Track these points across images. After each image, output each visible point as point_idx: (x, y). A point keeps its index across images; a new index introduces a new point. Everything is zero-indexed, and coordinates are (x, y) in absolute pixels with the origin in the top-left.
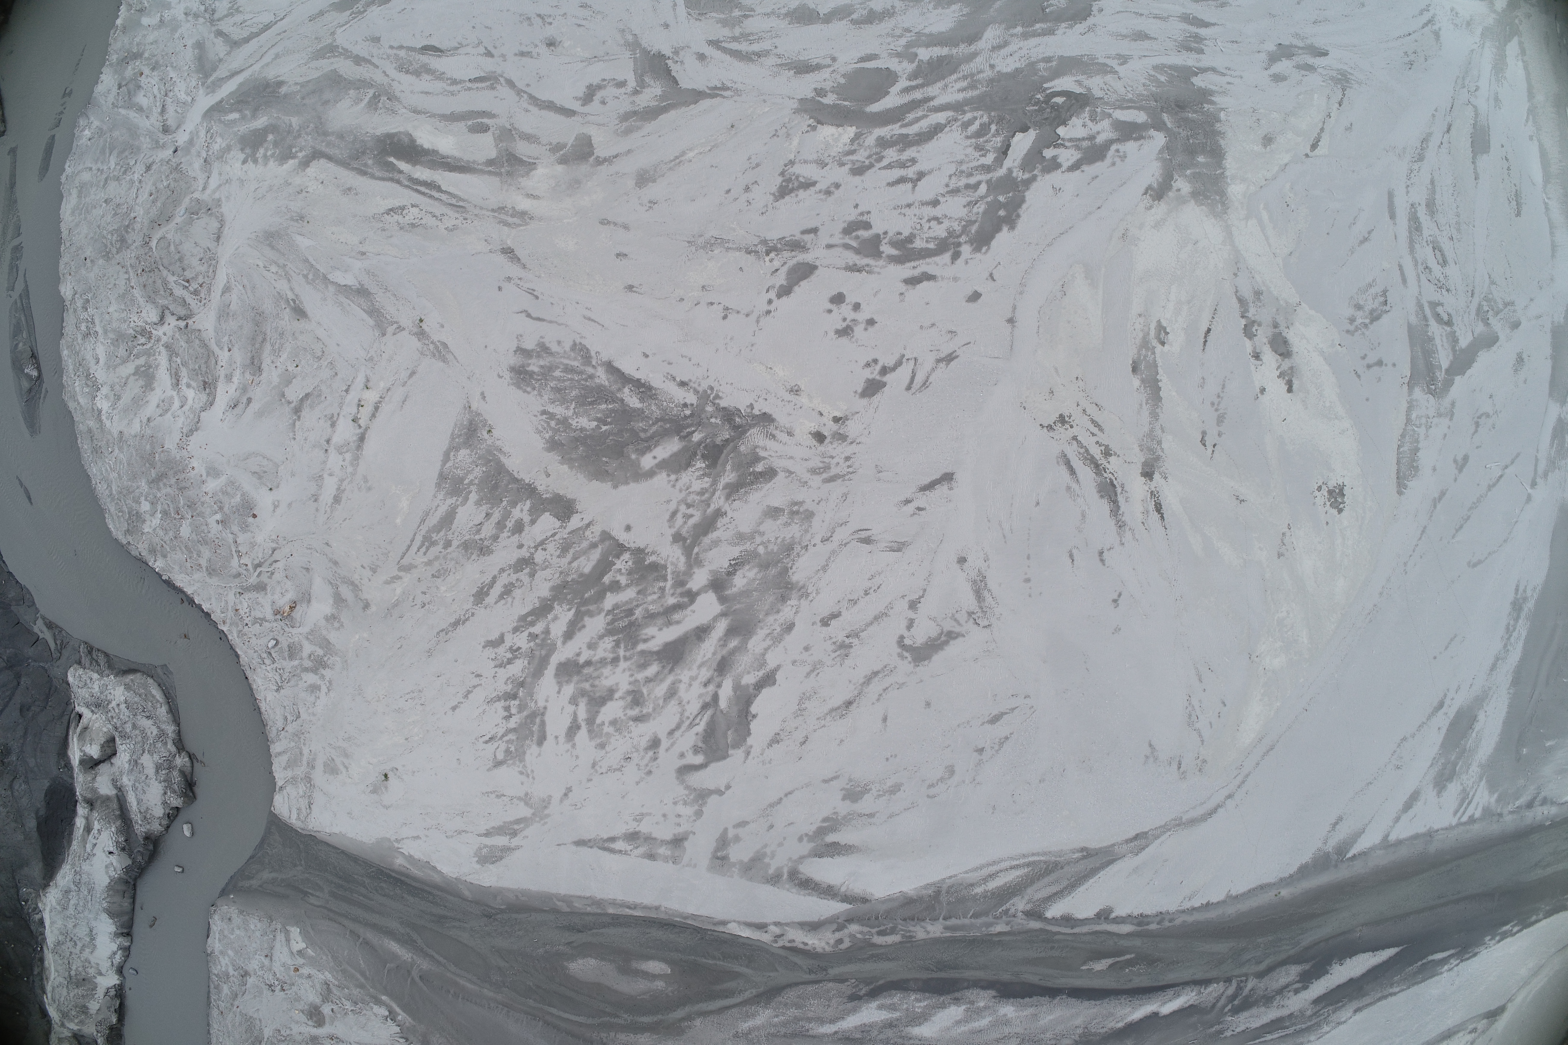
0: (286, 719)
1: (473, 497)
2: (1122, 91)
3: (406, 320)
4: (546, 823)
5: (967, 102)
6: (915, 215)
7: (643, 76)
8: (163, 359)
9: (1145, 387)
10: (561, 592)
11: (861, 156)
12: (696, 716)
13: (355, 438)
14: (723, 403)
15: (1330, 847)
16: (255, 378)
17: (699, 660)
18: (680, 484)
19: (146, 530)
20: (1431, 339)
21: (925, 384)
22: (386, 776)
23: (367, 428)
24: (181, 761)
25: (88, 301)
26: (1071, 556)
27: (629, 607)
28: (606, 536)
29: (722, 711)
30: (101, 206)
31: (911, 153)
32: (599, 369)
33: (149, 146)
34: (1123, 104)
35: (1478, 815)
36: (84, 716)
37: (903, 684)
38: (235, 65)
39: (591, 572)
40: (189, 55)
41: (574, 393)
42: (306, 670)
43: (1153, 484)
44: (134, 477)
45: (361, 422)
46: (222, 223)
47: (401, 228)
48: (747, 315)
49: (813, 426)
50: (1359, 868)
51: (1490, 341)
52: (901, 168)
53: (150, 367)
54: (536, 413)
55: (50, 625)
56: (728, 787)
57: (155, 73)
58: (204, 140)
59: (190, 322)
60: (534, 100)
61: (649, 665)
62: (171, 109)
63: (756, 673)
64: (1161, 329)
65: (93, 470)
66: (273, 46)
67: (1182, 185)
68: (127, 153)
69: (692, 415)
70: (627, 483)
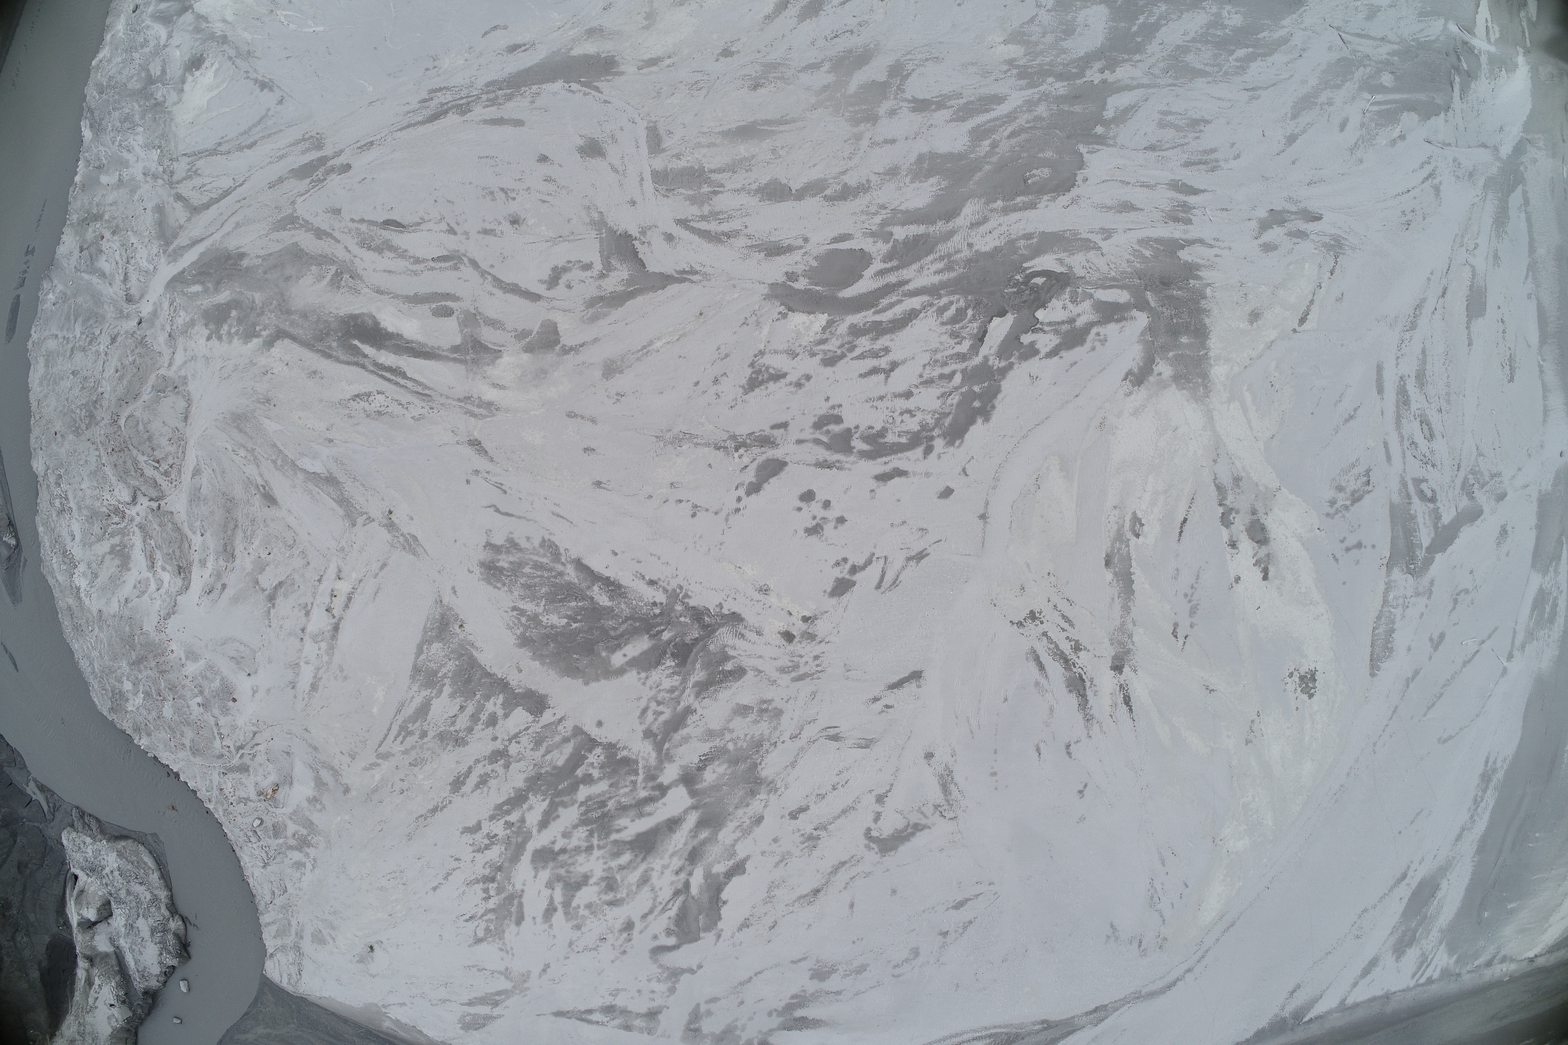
0: (273, 893)
1: (447, 690)
2: (1104, 269)
3: (376, 510)
4: (526, 995)
5: (943, 285)
6: (887, 408)
7: (608, 257)
8: (137, 540)
9: (1118, 581)
10: (535, 783)
11: (833, 345)
12: (669, 901)
13: (329, 628)
14: (692, 603)
15: (1286, 1013)
16: (229, 565)
17: (671, 849)
18: (650, 682)
19: (129, 709)
20: (1413, 518)
21: (895, 583)
22: (371, 947)
23: (341, 619)
24: (175, 924)
25: (60, 476)
26: (1038, 750)
27: (602, 798)
28: (578, 731)
29: (693, 898)
30: (68, 378)
31: (884, 341)
32: (569, 566)
33: (114, 315)
34: (1106, 283)
35: (1436, 975)
36: (79, 879)
37: (870, 873)
38: (196, 233)
39: (564, 765)
40: (148, 220)
41: (544, 590)
42: (291, 848)
43: (1123, 678)
44: (115, 658)
45: (335, 612)
46: (189, 402)
47: (368, 416)
48: (716, 513)
49: (782, 626)
50: (1315, 1030)
51: (1473, 515)
52: (873, 357)
53: (125, 546)
54: (507, 609)
55: (42, 788)
56: (700, 967)
57: (116, 238)
58: (167, 313)
59: (162, 503)
60: (498, 283)
61: (622, 854)
62: (133, 277)
63: (727, 863)
64: (1136, 521)
65: (75, 646)
66: (233, 214)
67: (1164, 369)
68: (91, 322)
69: (661, 614)
70: (597, 680)
